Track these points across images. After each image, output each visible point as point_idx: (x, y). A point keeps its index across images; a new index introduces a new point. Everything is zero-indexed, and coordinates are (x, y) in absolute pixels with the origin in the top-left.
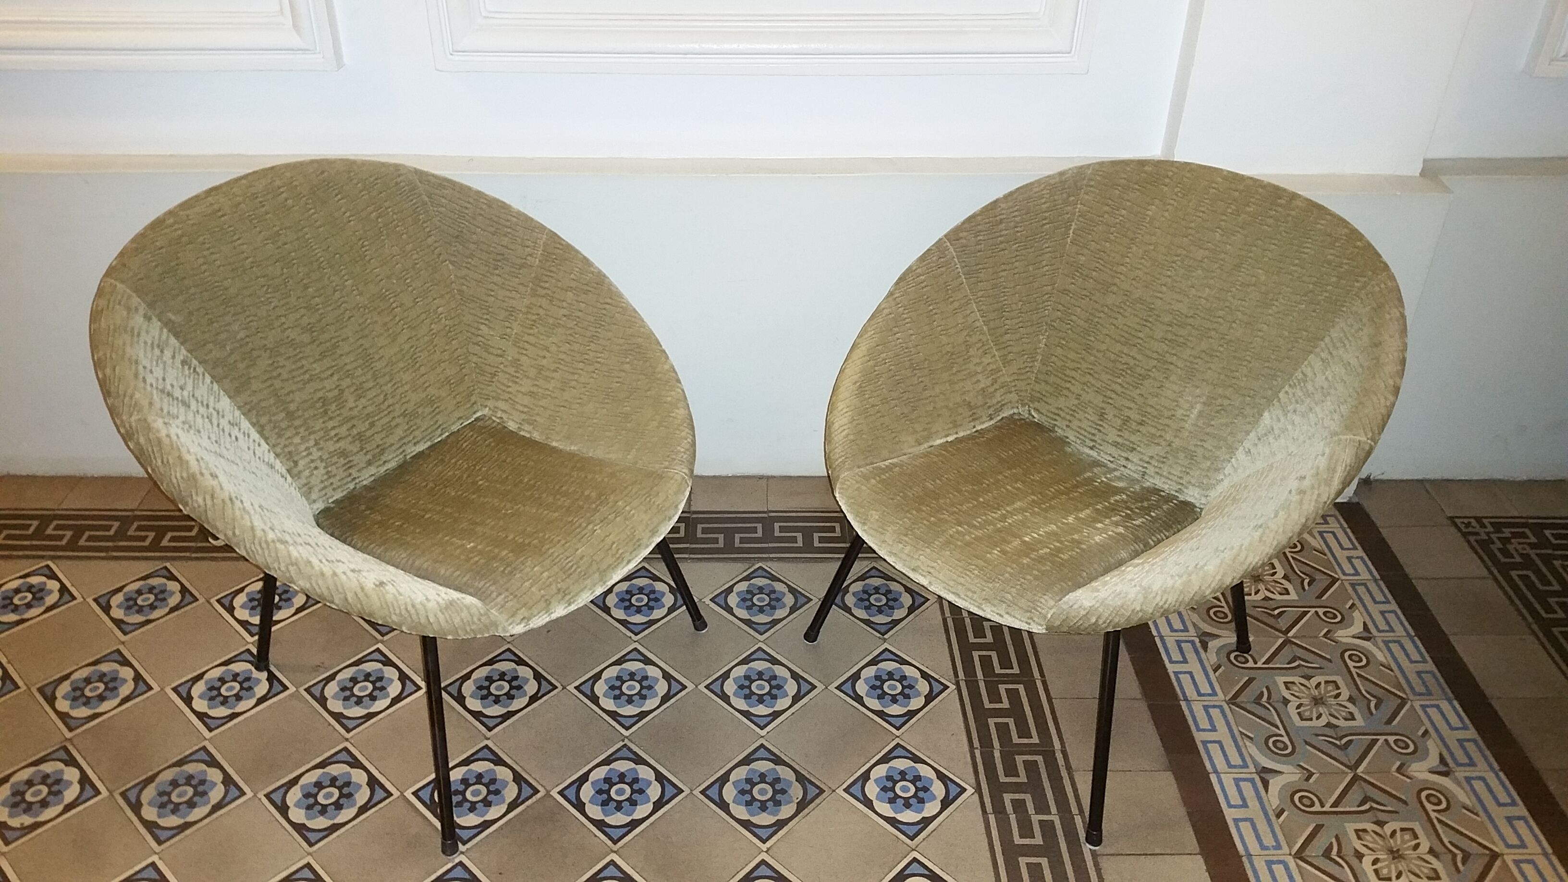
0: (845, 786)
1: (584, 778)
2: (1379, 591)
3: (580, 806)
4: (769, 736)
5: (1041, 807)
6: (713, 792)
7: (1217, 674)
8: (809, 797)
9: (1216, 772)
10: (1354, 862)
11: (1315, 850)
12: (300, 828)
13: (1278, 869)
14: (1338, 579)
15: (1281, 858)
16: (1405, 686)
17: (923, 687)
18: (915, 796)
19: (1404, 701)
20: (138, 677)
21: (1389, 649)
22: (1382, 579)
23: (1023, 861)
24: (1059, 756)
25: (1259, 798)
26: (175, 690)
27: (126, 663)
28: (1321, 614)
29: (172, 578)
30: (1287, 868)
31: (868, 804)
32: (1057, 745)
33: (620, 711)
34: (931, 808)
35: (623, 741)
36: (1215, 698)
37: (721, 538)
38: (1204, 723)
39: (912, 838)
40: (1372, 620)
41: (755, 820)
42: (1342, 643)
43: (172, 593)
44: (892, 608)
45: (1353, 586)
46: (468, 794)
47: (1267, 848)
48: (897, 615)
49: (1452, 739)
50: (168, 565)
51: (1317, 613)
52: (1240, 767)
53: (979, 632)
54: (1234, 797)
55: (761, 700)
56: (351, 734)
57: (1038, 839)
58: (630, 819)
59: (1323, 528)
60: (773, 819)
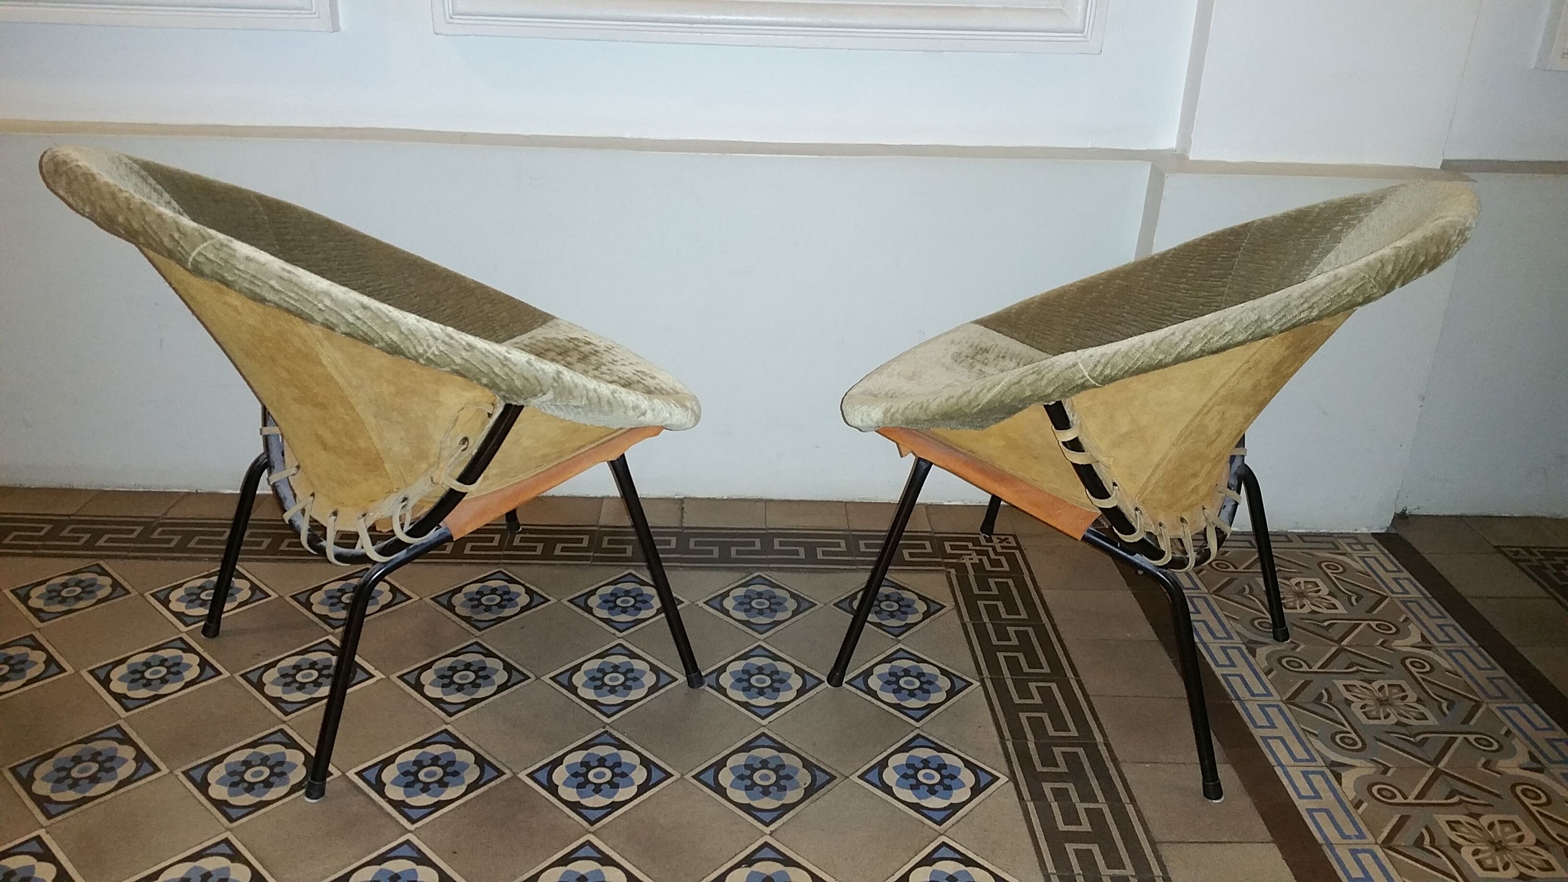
0: (859, 773)
1: (558, 762)
2: (1433, 608)
3: (553, 789)
4: (771, 726)
5: (1087, 795)
6: (708, 777)
7: (1269, 677)
8: (818, 783)
9: (1280, 764)
10: (1452, 853)
11: (1403, 840)
12: (220, 805)
13: (1365, 858)
14: (1387, 597)
15: (1367, 847)
16: (1477, 690)
17: (944, 683)
18: (941, 782)
19: (1478, 705)
20: (50, 660)
21: (1453, 658)
22: (1435, 598)
23: (1070, 848)
24: (1102, 747)
25: (1333, 790)
26: (92, 672)
27: (39, 647)
28: (1374, 626)
29: (104, 573)
30: (1375, 857)
31: (888, 790)
32: (1099, 738)
33: (601, 700)
34: (960, 795)
35: (604, 728)
36: (1270, 698)
37: (716, 550)
38: (1262, 720)
39: (940, 823)
40: (1430, 632)
41: (755, 804)
42: (1400, 651)
43: (102, 587)
44: (906, 613)
45: (1404, 602)
46: (421, 776)
47: (1349, 837)
48: (911, 619)
49: (1540, 738)
50: (101, 563)
51: (1369, 625)
52: (1307, 760)
53: (1003, 635)
54: (1305, 790)
55: (761, 692)
56: (289, 717)
57: (1086, 827)
58: (609, 801)
59: (1364, 553)
60: (777, 804)
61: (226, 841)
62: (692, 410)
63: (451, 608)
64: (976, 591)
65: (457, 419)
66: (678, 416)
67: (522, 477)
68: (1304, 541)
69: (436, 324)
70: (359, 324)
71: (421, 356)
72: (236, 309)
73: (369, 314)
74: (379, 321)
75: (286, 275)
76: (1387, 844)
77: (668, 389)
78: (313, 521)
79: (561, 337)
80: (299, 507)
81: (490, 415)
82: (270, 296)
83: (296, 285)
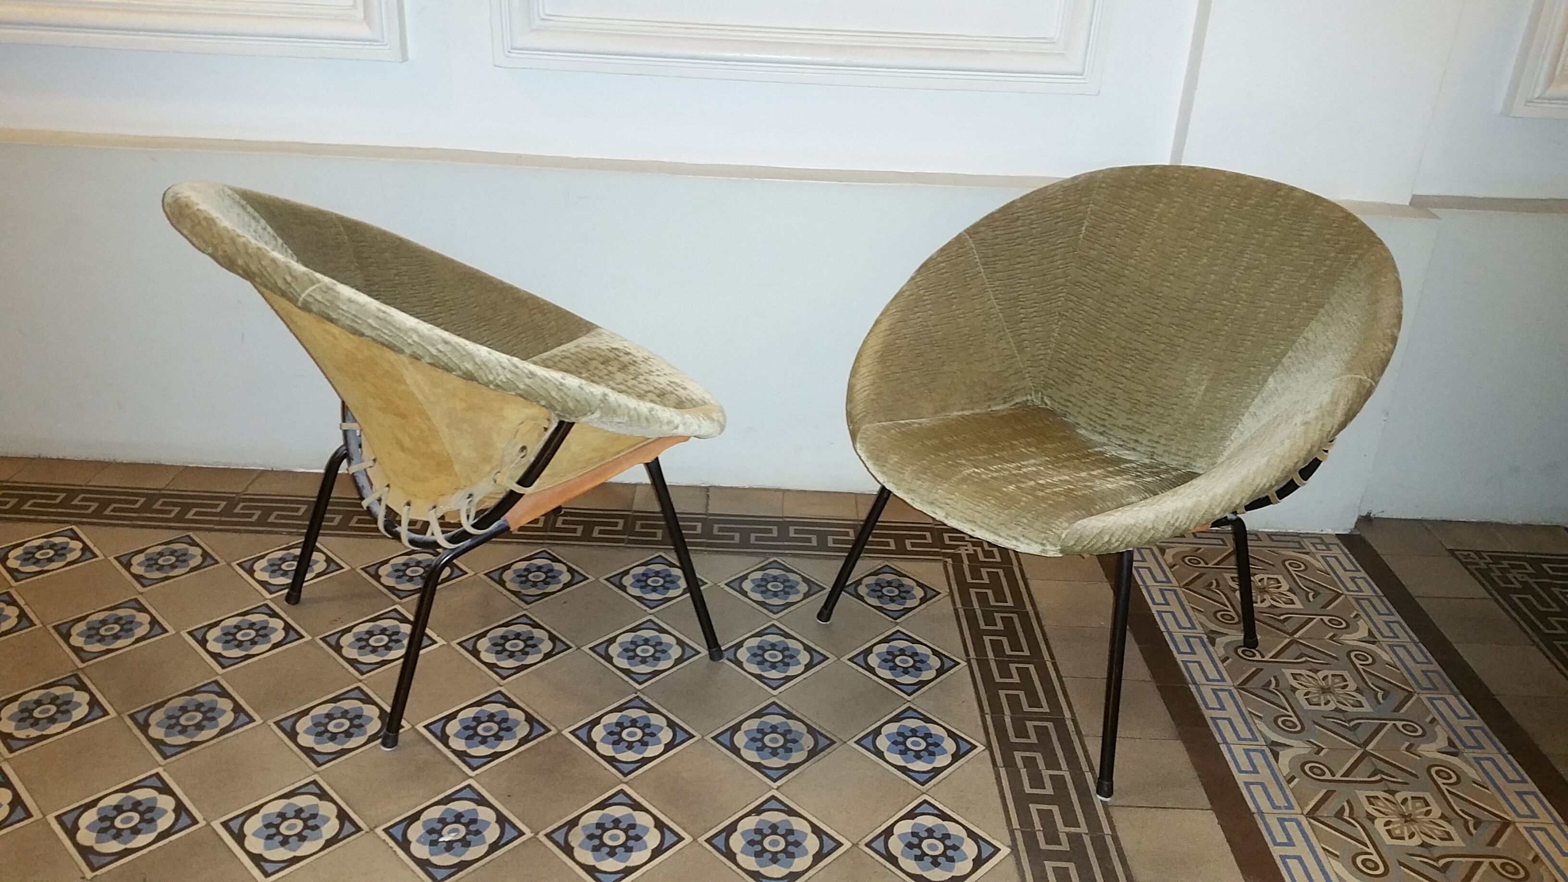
0: (856, 739)
1: (596, 722)
2: (1383, 605)
3: (592, 745)
4: (780, 695)
5: (1052, 764)
6: (725, 739)
7: (1225, 664)
8: (820, 747)
9: (1225, 742)
10: (1367, 824)
11: (1327, 811)
12: (309, 751)
13: (1291, 826)
14: (1342, 594)
15: (1293, 816)
16: (1412, 682)
17: (935, 662)
18: (926, 749)
19: (1410, 695)
20: (154, 622)
21: (1394, 652)
22: (1385, 595)
23: (1033, 808)
24: (1070, 724)
25: (1269, 765)
26: (190, 633)
27: (143, 609)
28: (1326, 621)
29: (195, 544)
30: (1299, 824)
31: (880, 754)
32: (1067, 714)
33: (633, 669)
34: (941, 761)
35: (636, 693)
36: (1224, 683)
37: (737, 536)
38: (1213, 703)
39: (923, 784)
40: (1377, 628)
41: (765, 763)
42: (1347, 645)
43: (194, 556)
44: (905, 598)
45: (1357, 600)
46: (480, 730)
47: (1279, 808)
48: (909, 604)
49: (1460, 726)
50: (191, 534)
51: (1322, 620)
52: (1250, 740)
53: (989, 620)
54: (1245, 765)
55: (773, 666)
56: (365, 676)
57: (1049, 790)
58: (640, 757)
59: (1326, 553)
60: (783, 763)
61: (314, 782)
62: (718, 421)
63: (502, 583)
64: (969, 580)
65: (518, 431)
66: (707, 427)
67: (570, 477)
68: (1273, 541)
69: (504, 355)
70: (441, 355)
71: (491, 382)
72: (333, 335)
73: (450, 348)
74: (457, 354)
75: (381, 315)
76: (1311, 815)
77: (697, 399)
78: (389, 510)
79: (604, 347)
80: (377, 496)
81: (546, 429)
82: (368, 332)
83: (390, 323)
